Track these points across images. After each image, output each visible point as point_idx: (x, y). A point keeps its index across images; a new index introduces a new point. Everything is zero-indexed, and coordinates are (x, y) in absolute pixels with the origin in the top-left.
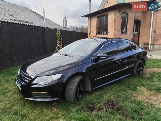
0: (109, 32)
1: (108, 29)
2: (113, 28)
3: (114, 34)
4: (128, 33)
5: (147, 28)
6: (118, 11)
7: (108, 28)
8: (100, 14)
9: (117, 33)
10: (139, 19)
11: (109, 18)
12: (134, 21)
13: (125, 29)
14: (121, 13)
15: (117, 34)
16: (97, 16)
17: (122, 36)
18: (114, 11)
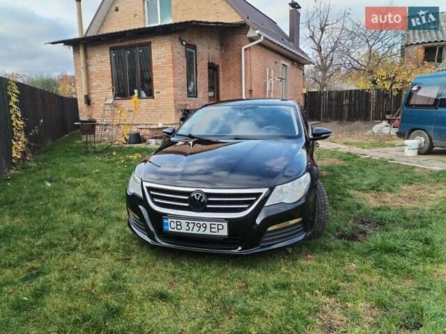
0: (157, 93)
1: (154, 82)
2: (169, 81)
3: (174, 97)
4: (200, 95)
5: (233, 82)
6: (177, 39)
7: (154, 80)
8: (121, 42)
9: (181, 95)
10: (216, 63)
11: (153, 53)
12: (207, 65)
13: (192, 84)
14: (184, 43)
15: (180, 97)
16: (111, 46)
17: (190, 101)
18: (169, 37)
